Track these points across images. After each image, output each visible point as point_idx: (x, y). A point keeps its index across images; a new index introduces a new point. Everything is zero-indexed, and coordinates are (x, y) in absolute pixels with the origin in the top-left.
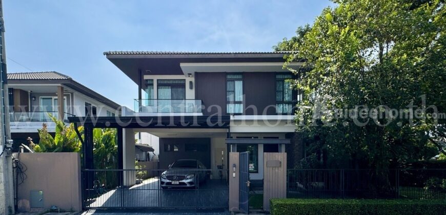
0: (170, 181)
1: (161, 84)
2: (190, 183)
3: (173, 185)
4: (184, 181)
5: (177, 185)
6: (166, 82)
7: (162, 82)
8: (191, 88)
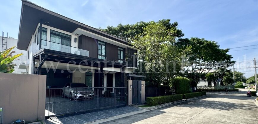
0: (83, 95)
1: (53, 33)
2: (93, 96)
3: (85, 97)
4: (90, 95)
5: (87, 97)
6: (56, 33)
7: (53, 32)
8: (75, 41)
